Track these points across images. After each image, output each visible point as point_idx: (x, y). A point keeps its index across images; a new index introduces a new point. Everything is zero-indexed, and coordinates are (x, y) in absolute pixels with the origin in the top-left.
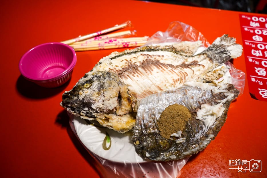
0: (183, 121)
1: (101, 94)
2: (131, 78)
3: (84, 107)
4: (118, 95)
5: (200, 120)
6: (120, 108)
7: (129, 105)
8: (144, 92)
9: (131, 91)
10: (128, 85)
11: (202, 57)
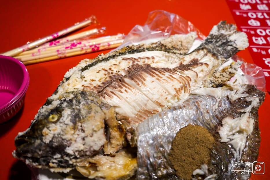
0: (205, 150)
1: (78, 129)
2: (118, 95)
3: (54, 153)
4: (104, 126)
5: (226, 143)
6: (108, 143)
7: (121, 136)
8: (139, 113)
9: (120, 115)
10: (115, 107)
11: (202, 53)
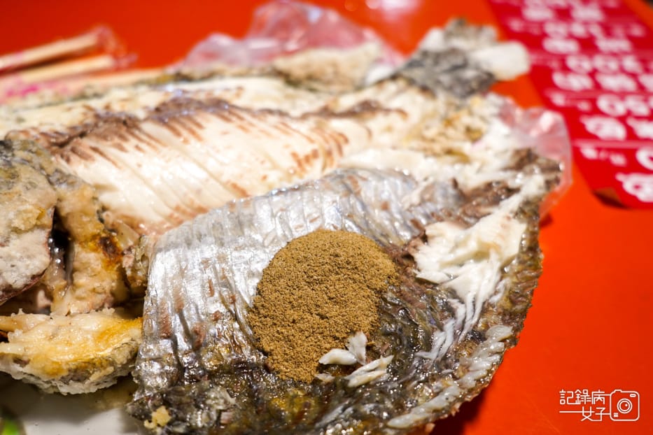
0: (362, 293)
2: (112, 158)
5: (436, 285)
6: (66, 286)
7: (108, 265)
8: (176, 215)
9: (114, 212)
10: (99, 188)
